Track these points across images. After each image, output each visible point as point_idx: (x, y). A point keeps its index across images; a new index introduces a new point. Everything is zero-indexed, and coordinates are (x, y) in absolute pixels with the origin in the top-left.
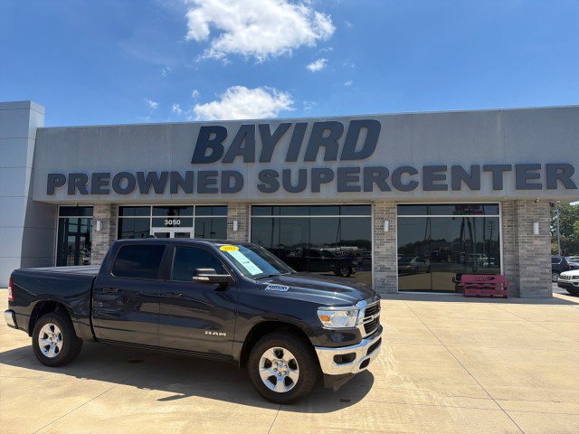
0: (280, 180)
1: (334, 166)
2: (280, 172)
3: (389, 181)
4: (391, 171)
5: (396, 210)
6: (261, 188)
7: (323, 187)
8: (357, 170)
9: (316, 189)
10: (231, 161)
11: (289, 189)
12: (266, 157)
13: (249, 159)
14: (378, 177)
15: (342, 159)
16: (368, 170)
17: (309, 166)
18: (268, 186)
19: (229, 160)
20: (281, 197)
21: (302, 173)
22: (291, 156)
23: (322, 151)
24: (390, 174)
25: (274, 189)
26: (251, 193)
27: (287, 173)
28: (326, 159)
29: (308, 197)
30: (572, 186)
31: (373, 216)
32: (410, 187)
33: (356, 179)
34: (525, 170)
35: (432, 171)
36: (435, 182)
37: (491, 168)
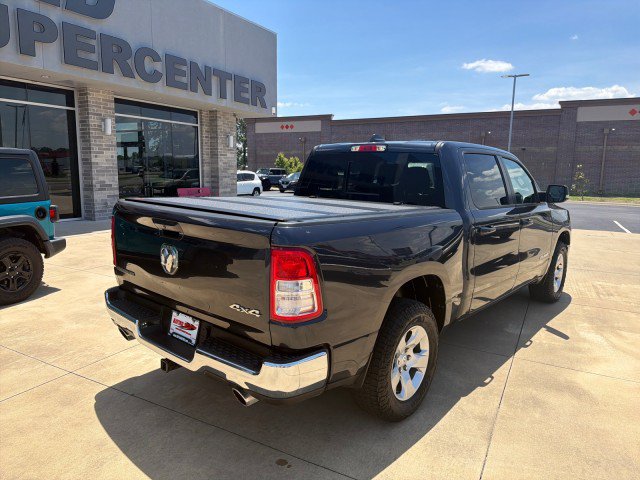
1: (56, 15)
3: (130, 62)
4: (134, 47)
5: (113, 105)
7: (38, 48)
8: (90, 34)
9: (27, 50)
14: (117, 55)
16: (105, 39)
24: (133, 53)
29: (11, 62)
30: (264, 105)
31: (76, 109)
32: (153, 77)
33: (92, 50)
34: (240, 81)
35: (173, 62)
36: (177, 78)
37: (217, 72)
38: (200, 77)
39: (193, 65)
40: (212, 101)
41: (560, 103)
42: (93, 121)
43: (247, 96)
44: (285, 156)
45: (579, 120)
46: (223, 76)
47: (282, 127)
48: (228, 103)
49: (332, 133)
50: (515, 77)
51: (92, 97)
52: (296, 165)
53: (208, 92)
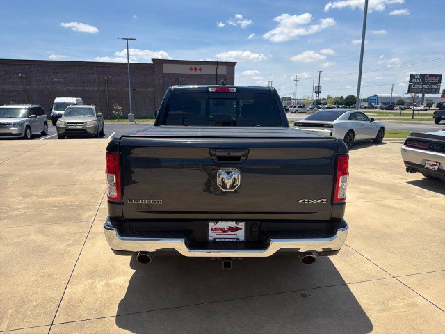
41: (152, 60)
45: (164, 72)
50: (127, 39)
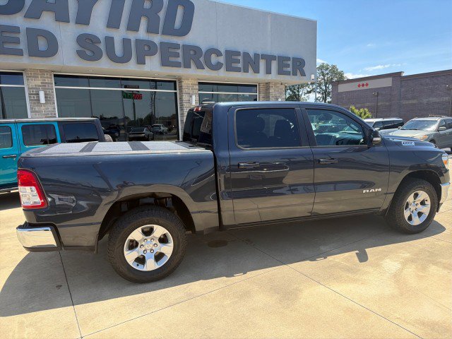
0: (102, 46)
1: (157, 39)
2: (101, 38)
3: (202, 59)
4: (204, 50)
5: (197, 87)
6: (81, 54)
7: (147, 59)
8: (177, 46)
9: (141, 61)
10: (38, 17)
11: (113, 58)
12: (83, 19)
13: (62, 17)
14: (194, 56)
15: (163, 33)
16: (187, 48)
17: (132, 36)
18: (88, 53)
19: (34, 14)
20: (104, 66)
21: (126, 42)
22: (113, 22)
23: (143, 23)
24: (203, 53)
25: (96, 56)
26: (67, 59)
27: (110, 40)
28: (149, 31)
29: (134, 69)
30: (303, 74)
31: (178, 91)
32: (217, 67)
33: (177, 55)
34: (282, 60)
35: (231, 55)
36: (234, 65)
37: (265, 57)
38: (251, 62)
39: (246, 55)
40: (261, 77)
42: (185, 97)
43: (290, 69)
44: (356, 108)
46: (269, 59)
47: (359, 86)
48: (274, 76)
49: (402, 87)
51: (185, 83)
52: (365, 114)
53: (257, 71)
